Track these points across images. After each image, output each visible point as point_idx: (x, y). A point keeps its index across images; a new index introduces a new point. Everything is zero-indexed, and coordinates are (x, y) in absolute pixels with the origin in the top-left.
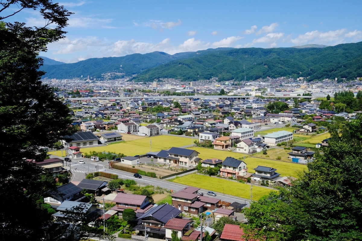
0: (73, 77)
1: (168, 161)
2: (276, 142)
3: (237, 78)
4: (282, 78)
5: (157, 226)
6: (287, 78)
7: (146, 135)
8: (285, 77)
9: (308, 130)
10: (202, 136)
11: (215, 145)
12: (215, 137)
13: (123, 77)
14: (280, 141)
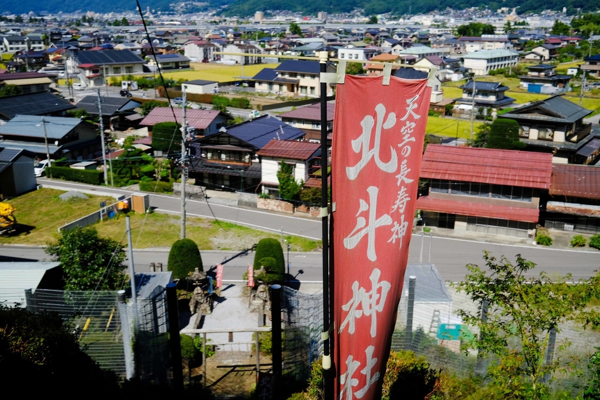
0: (122, 10)
1: (276, 87)
2: (488, 67)
3: (397, 9)
4: (473, 9)
5: (240, 158)
6: (481, 10)
7: (237, 62)
8: (477, 8)
9: (542, 57)
10: (343, 54)
11: (370, 69)
12: (369, 56)
13: (205, 9)
14: (495, 66)
